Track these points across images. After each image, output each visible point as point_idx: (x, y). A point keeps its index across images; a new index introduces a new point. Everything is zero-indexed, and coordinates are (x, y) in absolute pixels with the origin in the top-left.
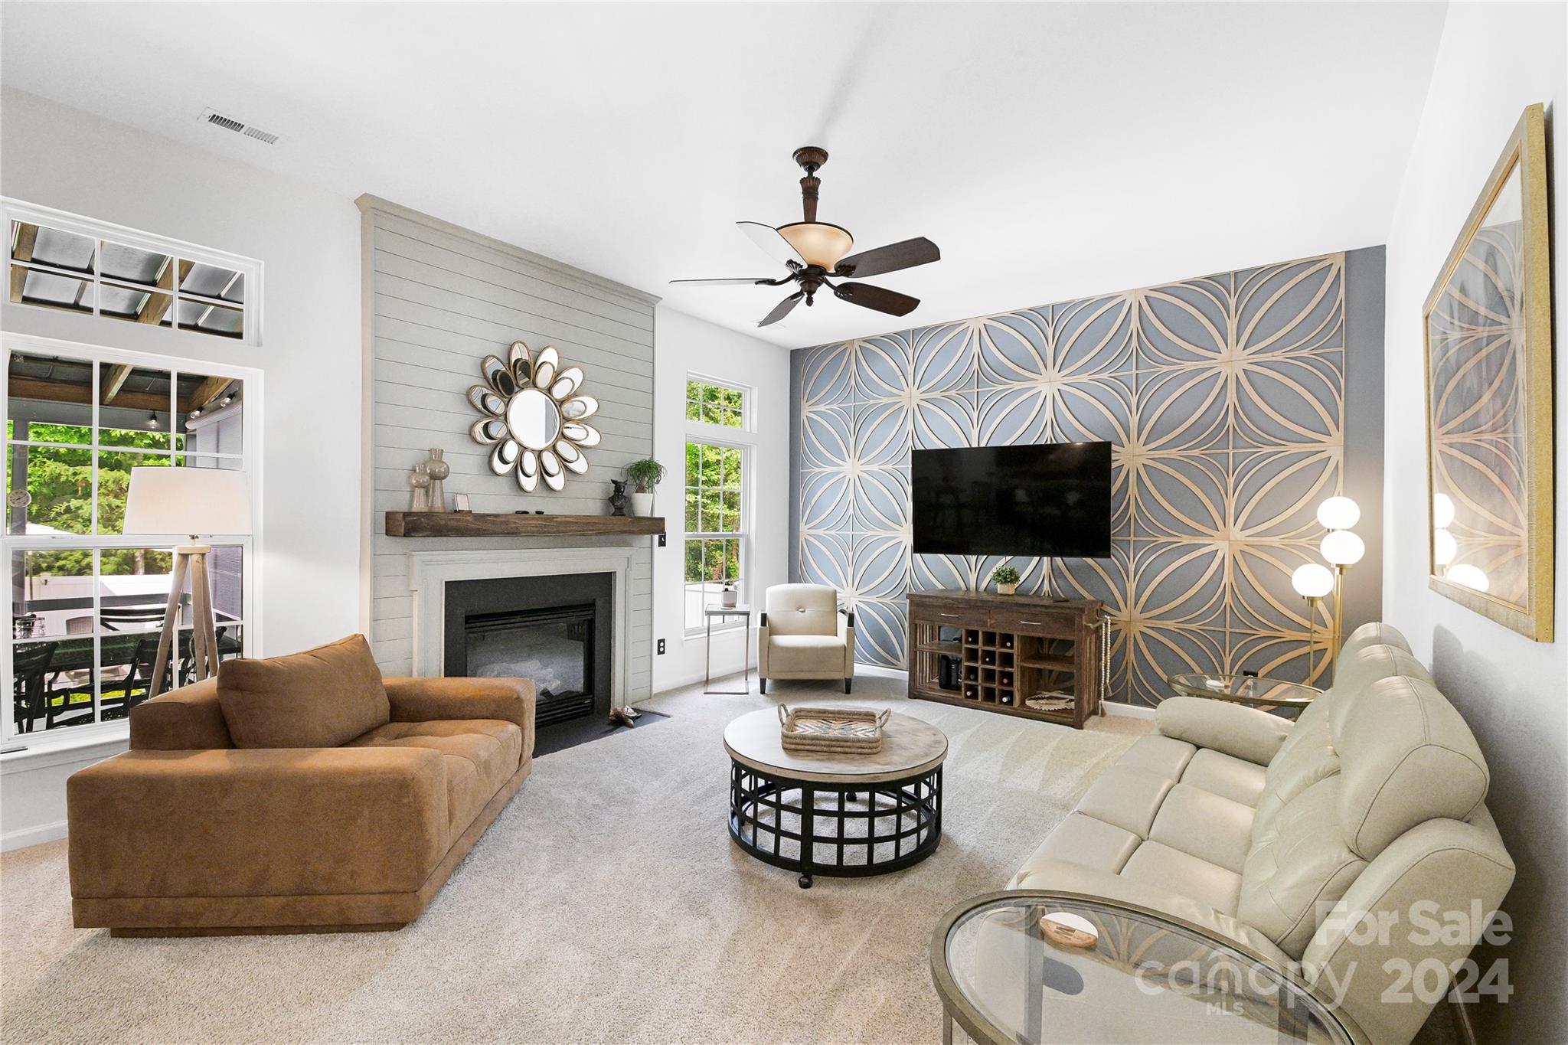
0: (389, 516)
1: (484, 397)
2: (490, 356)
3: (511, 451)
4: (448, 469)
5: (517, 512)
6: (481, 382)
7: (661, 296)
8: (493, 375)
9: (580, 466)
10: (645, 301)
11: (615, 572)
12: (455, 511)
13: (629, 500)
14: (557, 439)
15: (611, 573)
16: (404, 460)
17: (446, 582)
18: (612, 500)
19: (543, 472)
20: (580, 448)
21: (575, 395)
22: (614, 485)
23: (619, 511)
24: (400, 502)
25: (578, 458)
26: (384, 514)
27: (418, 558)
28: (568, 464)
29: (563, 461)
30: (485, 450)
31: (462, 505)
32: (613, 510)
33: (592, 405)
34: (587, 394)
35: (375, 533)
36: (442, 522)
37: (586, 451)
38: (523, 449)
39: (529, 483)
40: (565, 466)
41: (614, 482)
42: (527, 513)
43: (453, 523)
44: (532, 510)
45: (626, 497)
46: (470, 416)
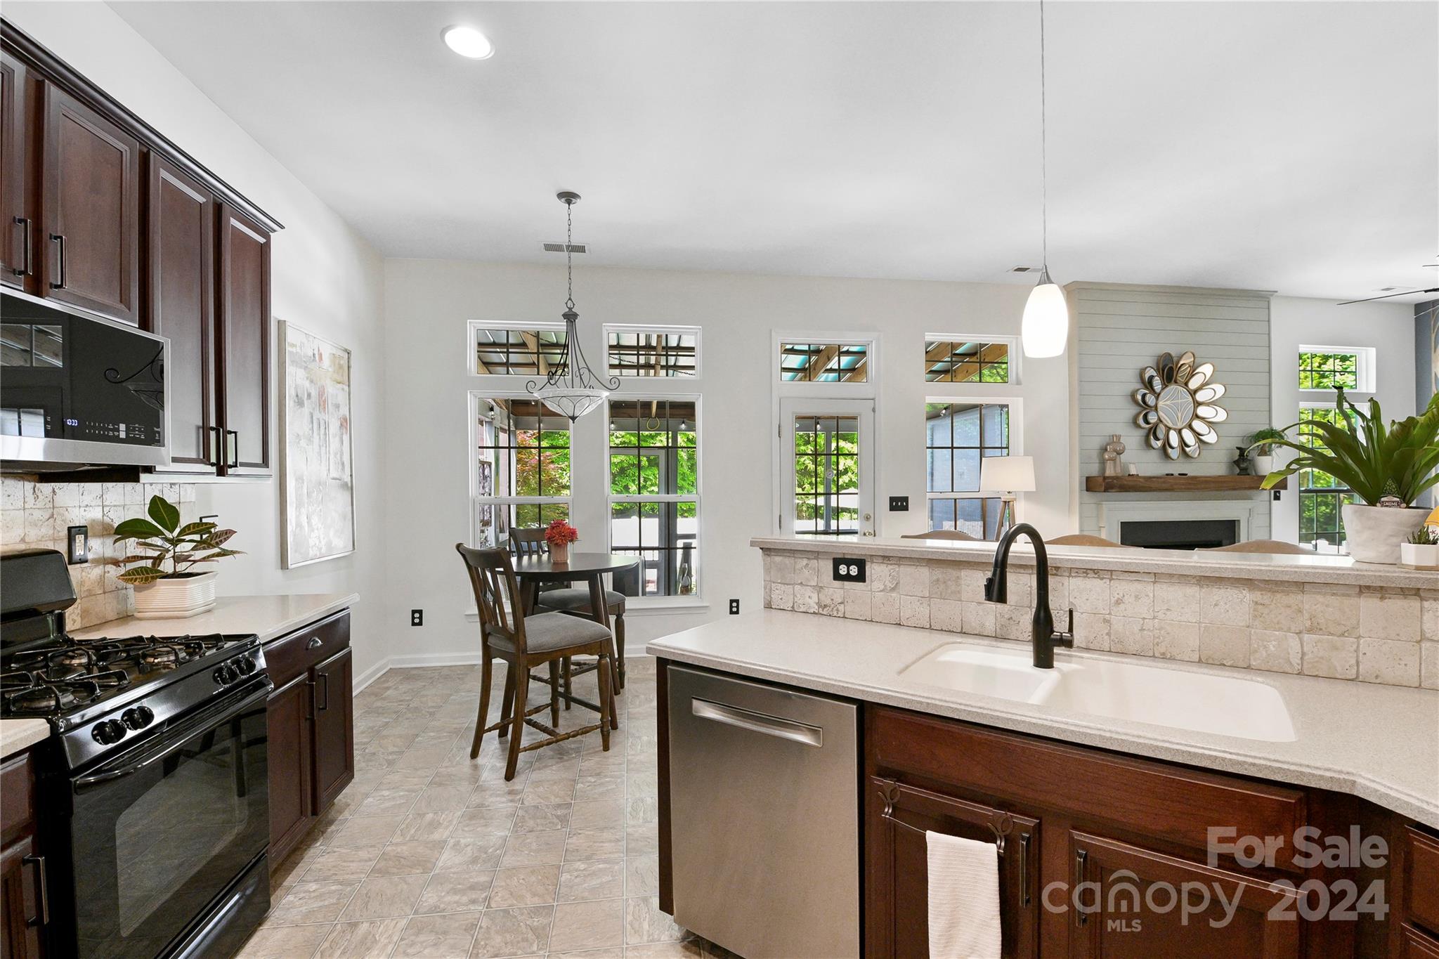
0: (1088, 479)
1: (1144, 396)
2: (1147, 367)
3: (1161, 432)
4: (1124, 448)
5: (1167, 475)
6: (1142, 386)
7: (1276, 290)
8: (1149, 377)
9: (1211, 438)
10: (1261, 298)
11: (1239, 521)
12: (1129, 475)
13: (1252, 461)
14: (1192, 420)
15: (1235, 521)
16: (1096, 443)
17: (1121, 523)
18: (1236, 463)
19: (1183, 444)
20: (1210, 424)
21: (1207, 384)
22: (1238, 451)
23: (1244, 472)
24: (1094, 470)
25: (1210, 432)
26: (1085, 478)
27: (1106, 505)
28: (1200, 437)
29: (1197, 435)
30: (1143, 433)
31: (1133, 472)
32: (1238, 471)
33: (1220, 390)
34: (1216, 383)
35: (1081, 490)
36: (1125, 483)
37: (1215, 426)
38: (1169, 429)
39: (1174, 454)
40: (1199, 439)
41: (1238, 448)
42: (1172, 475)
43: (1131, 483)
44: (1176, 473)
45: (1250, 460)
46: (1134, 410)
